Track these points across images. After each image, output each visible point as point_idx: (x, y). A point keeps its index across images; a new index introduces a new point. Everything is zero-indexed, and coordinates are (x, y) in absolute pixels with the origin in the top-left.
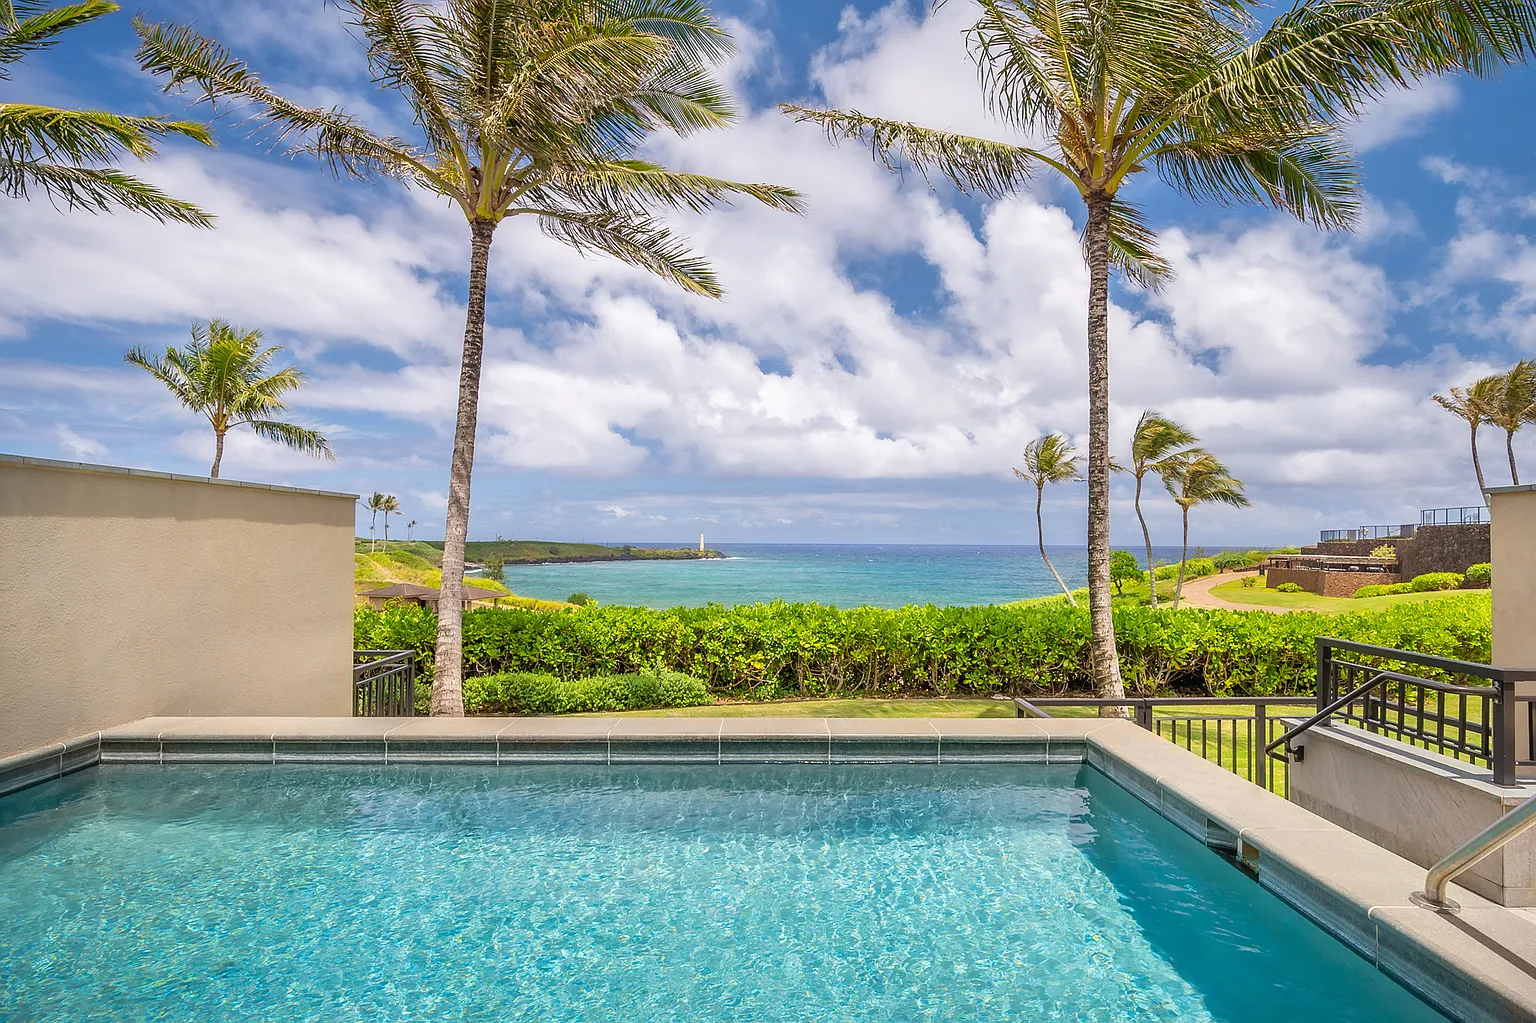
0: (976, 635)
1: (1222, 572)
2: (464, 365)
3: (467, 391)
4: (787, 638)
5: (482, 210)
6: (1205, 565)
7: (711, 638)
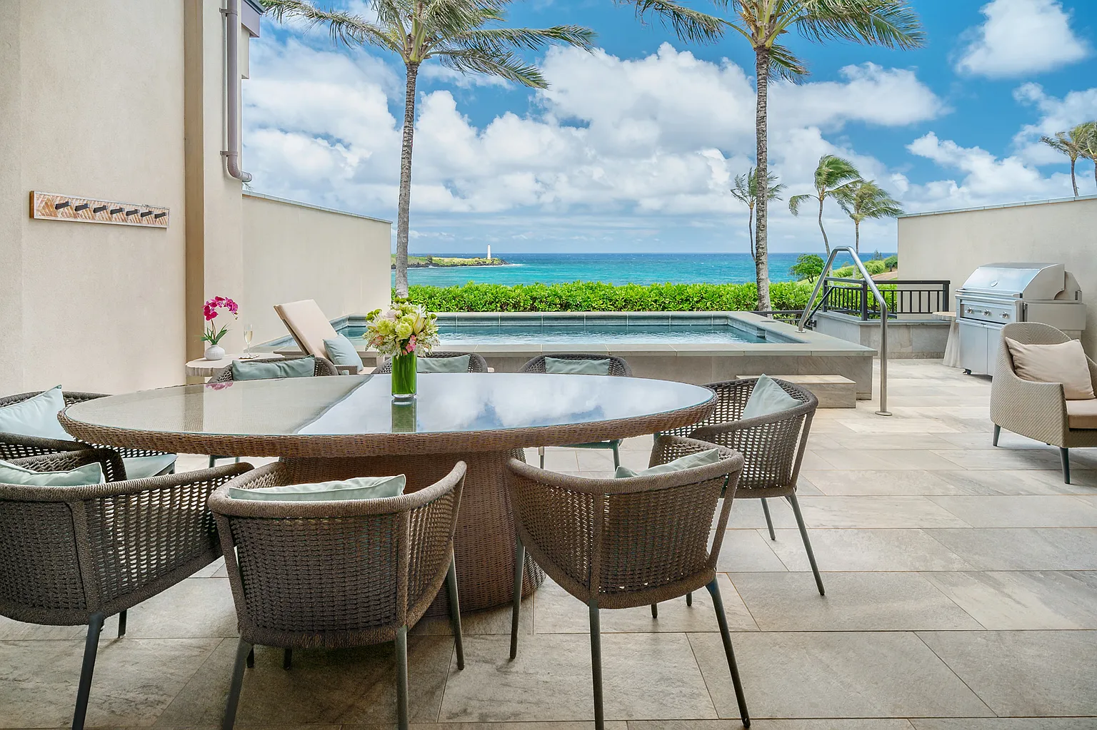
0: (695, 299)
1: (891, 271)
2: (404, 146)
3: (407, 161)
4: (584, 301)
5: (413, 57)
6: (878, 265)
7: (541, 302)
